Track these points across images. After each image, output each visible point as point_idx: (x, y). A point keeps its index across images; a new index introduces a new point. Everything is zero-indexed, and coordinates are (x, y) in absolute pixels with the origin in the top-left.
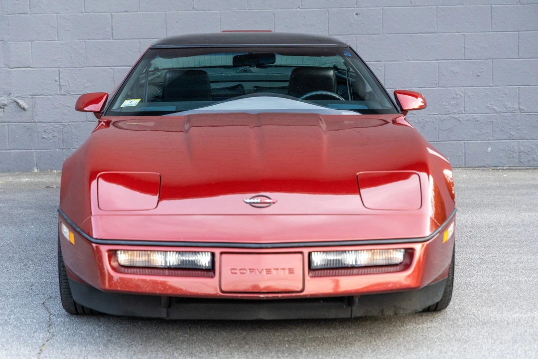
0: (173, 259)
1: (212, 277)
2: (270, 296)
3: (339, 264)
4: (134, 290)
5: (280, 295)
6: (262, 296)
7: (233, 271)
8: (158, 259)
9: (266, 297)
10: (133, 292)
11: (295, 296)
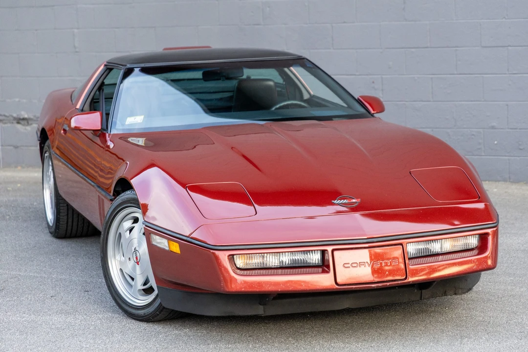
0: (286, 258)
1: (328, 272)
2: (380, 285)
3: (430, 252)
4: (258, 290)
5: (388, 284)
6: (373, 285)
7: (346, 266)
8: (272, 260)
9: (377, 286)
10: (257, 292)
11: (401, 283)
